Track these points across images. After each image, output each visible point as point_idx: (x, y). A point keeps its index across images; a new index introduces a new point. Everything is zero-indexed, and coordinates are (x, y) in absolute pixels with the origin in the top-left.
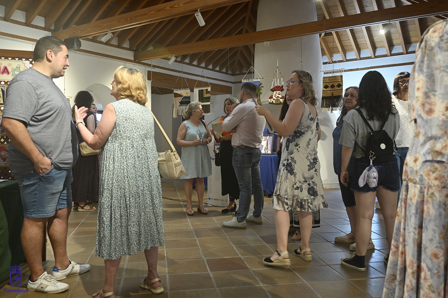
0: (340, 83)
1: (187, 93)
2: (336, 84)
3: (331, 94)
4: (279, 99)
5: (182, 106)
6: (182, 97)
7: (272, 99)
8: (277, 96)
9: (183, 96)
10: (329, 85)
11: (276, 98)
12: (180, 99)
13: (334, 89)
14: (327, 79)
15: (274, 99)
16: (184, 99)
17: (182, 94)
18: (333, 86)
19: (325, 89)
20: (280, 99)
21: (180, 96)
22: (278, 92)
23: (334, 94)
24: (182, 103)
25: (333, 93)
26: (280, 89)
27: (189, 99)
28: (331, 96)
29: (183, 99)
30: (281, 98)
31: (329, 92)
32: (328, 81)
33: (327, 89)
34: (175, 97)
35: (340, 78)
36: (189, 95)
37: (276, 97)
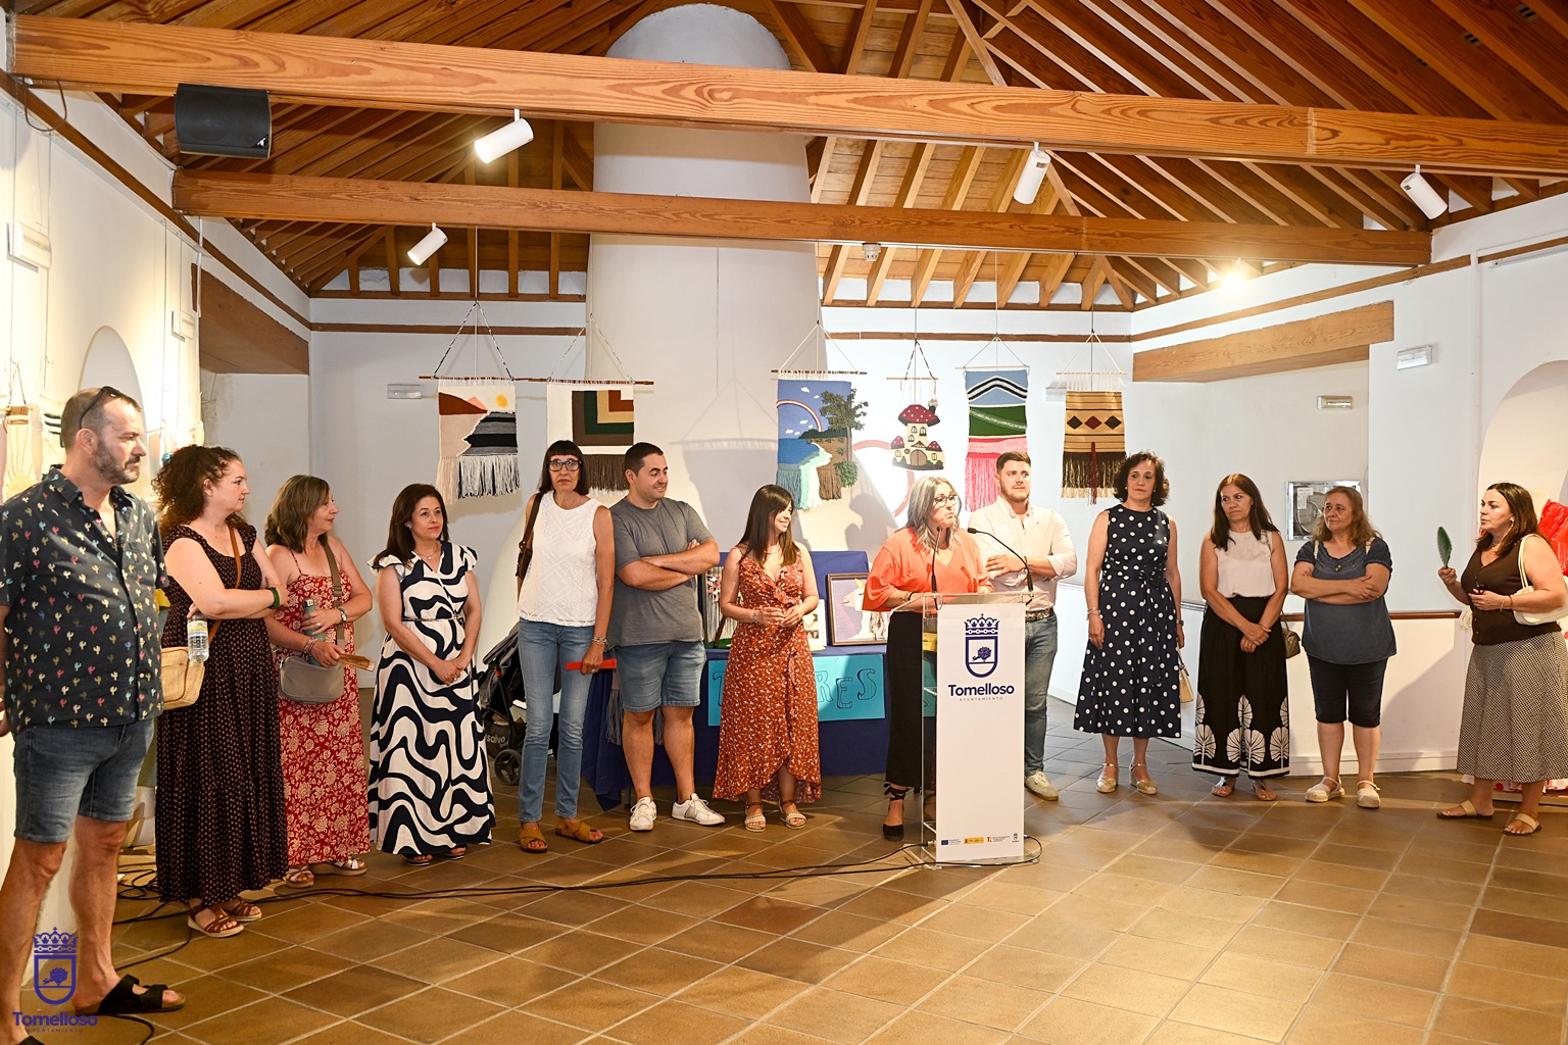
0: (1114, 413)
1: (502, 401)
2: (1103, 418)
3: (1090, 446)
4: (923, 450)
5: (477, 452)
6: (483, 416)
7: (902, 450)
8: (916, 442)
9: (485, 412)
10: (1084, 417)
11: (914, 449)
12: (470, 424)
13: (1098, 430)
14: (1078, 399)
15: (907, 451)
16: (490, 424)
17: (480, 403)
18: (1093, 423)
19: (1071, 430)
20: (926, 452)
21: (469, 408)
22: (919, 426)
23: (1097, 446)
24: (478, 441)
25: (1093, 444)
26: (926, 416)
27: (510, 424)
28: (1090, 451)
29: (483, 424)
30: (927, 449)
31: (1083, 439)
32: (1079, 406)
33: (1078, 431)
34: (443, 411)
35: (1114, 400)
36: (509, 409)
37: (913, 443)
